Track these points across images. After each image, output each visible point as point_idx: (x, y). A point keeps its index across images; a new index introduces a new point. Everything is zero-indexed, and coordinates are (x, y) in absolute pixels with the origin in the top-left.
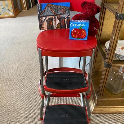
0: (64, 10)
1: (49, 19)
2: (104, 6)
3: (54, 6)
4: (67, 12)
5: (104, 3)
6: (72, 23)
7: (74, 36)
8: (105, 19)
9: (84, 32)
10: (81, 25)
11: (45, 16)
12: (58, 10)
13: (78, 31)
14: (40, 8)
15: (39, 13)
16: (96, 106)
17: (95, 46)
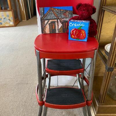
0: (67, 14)
1: (52, 22)
2: (103, 9)
3: (56, 9)
4: (70, 15)
5: (103, 6)
6: (71, 23)
7: (73, 36)
8: (103, 23)
9: (83, 32)
10: (81, 25)
11: (47, 20)
12: (60, 14)
13: (77, 32)
14: (42, 12)
15: (42, 16)
16: (97, 114)
17: (96, 47)
